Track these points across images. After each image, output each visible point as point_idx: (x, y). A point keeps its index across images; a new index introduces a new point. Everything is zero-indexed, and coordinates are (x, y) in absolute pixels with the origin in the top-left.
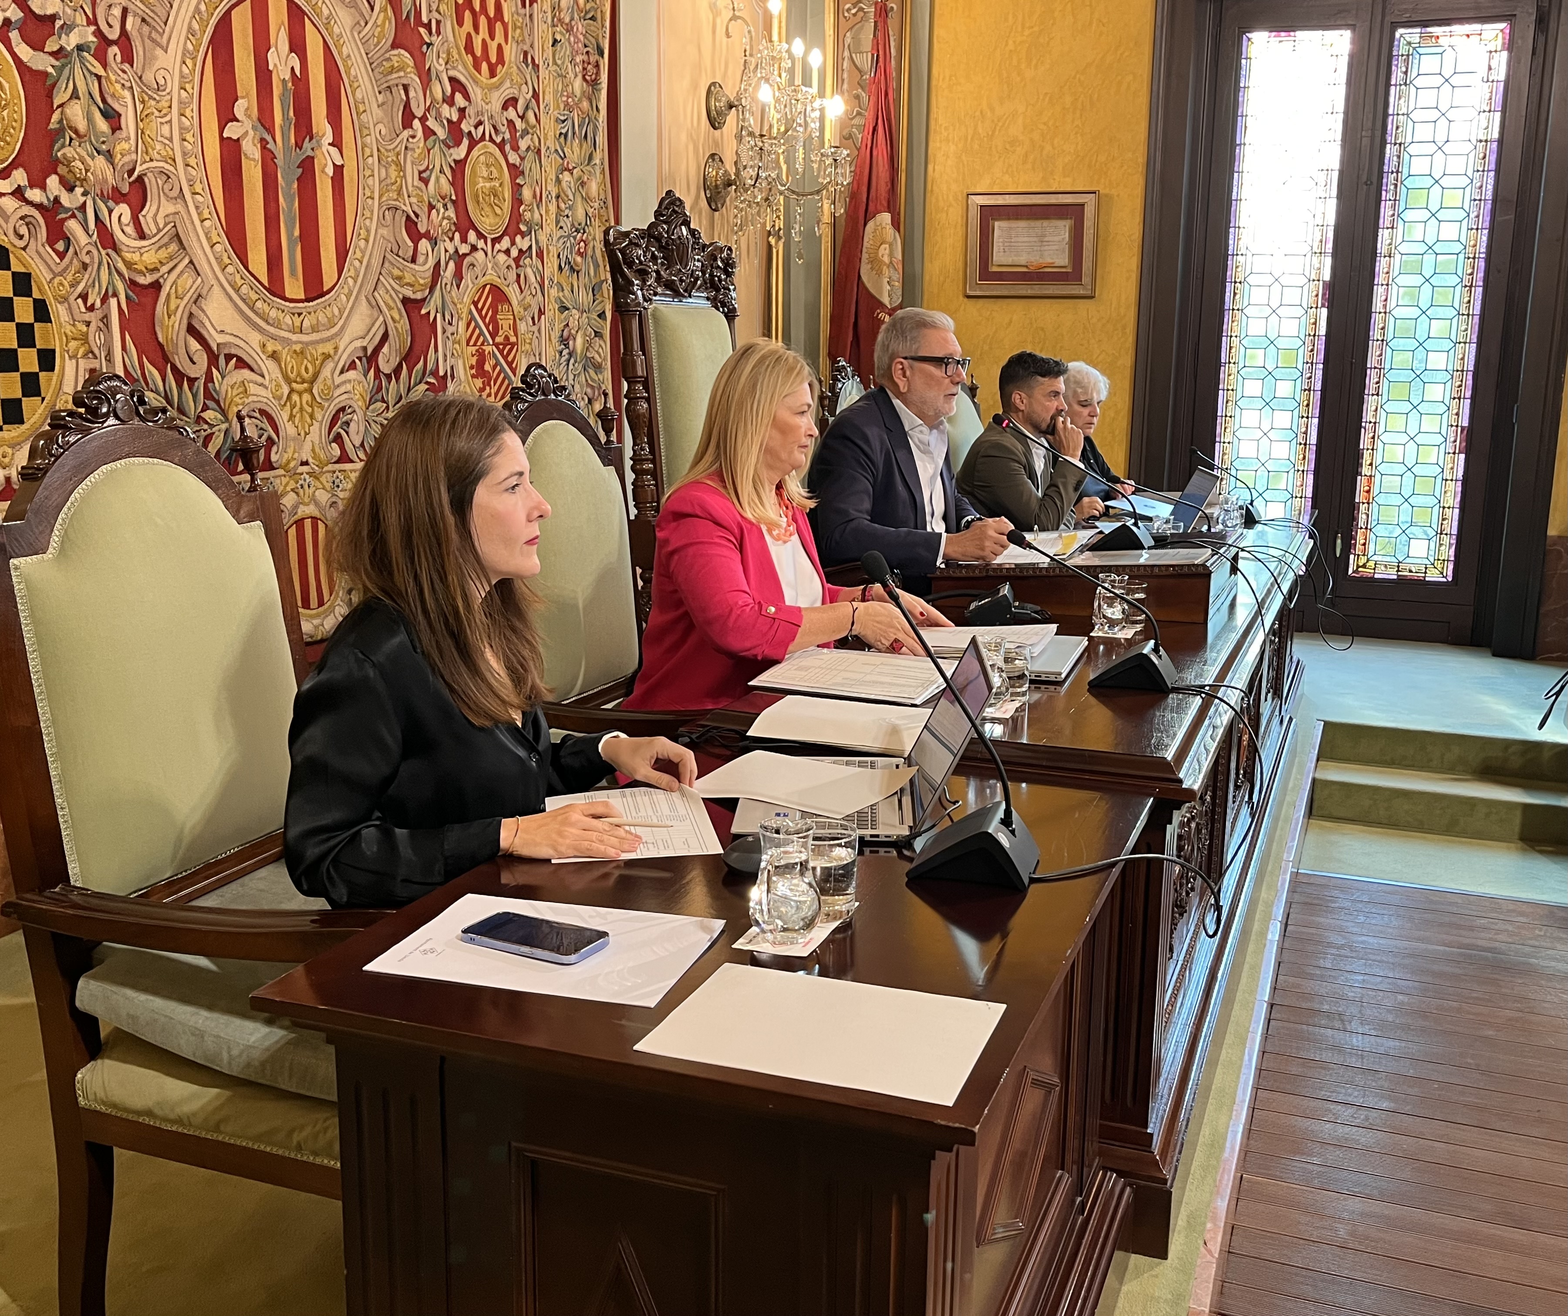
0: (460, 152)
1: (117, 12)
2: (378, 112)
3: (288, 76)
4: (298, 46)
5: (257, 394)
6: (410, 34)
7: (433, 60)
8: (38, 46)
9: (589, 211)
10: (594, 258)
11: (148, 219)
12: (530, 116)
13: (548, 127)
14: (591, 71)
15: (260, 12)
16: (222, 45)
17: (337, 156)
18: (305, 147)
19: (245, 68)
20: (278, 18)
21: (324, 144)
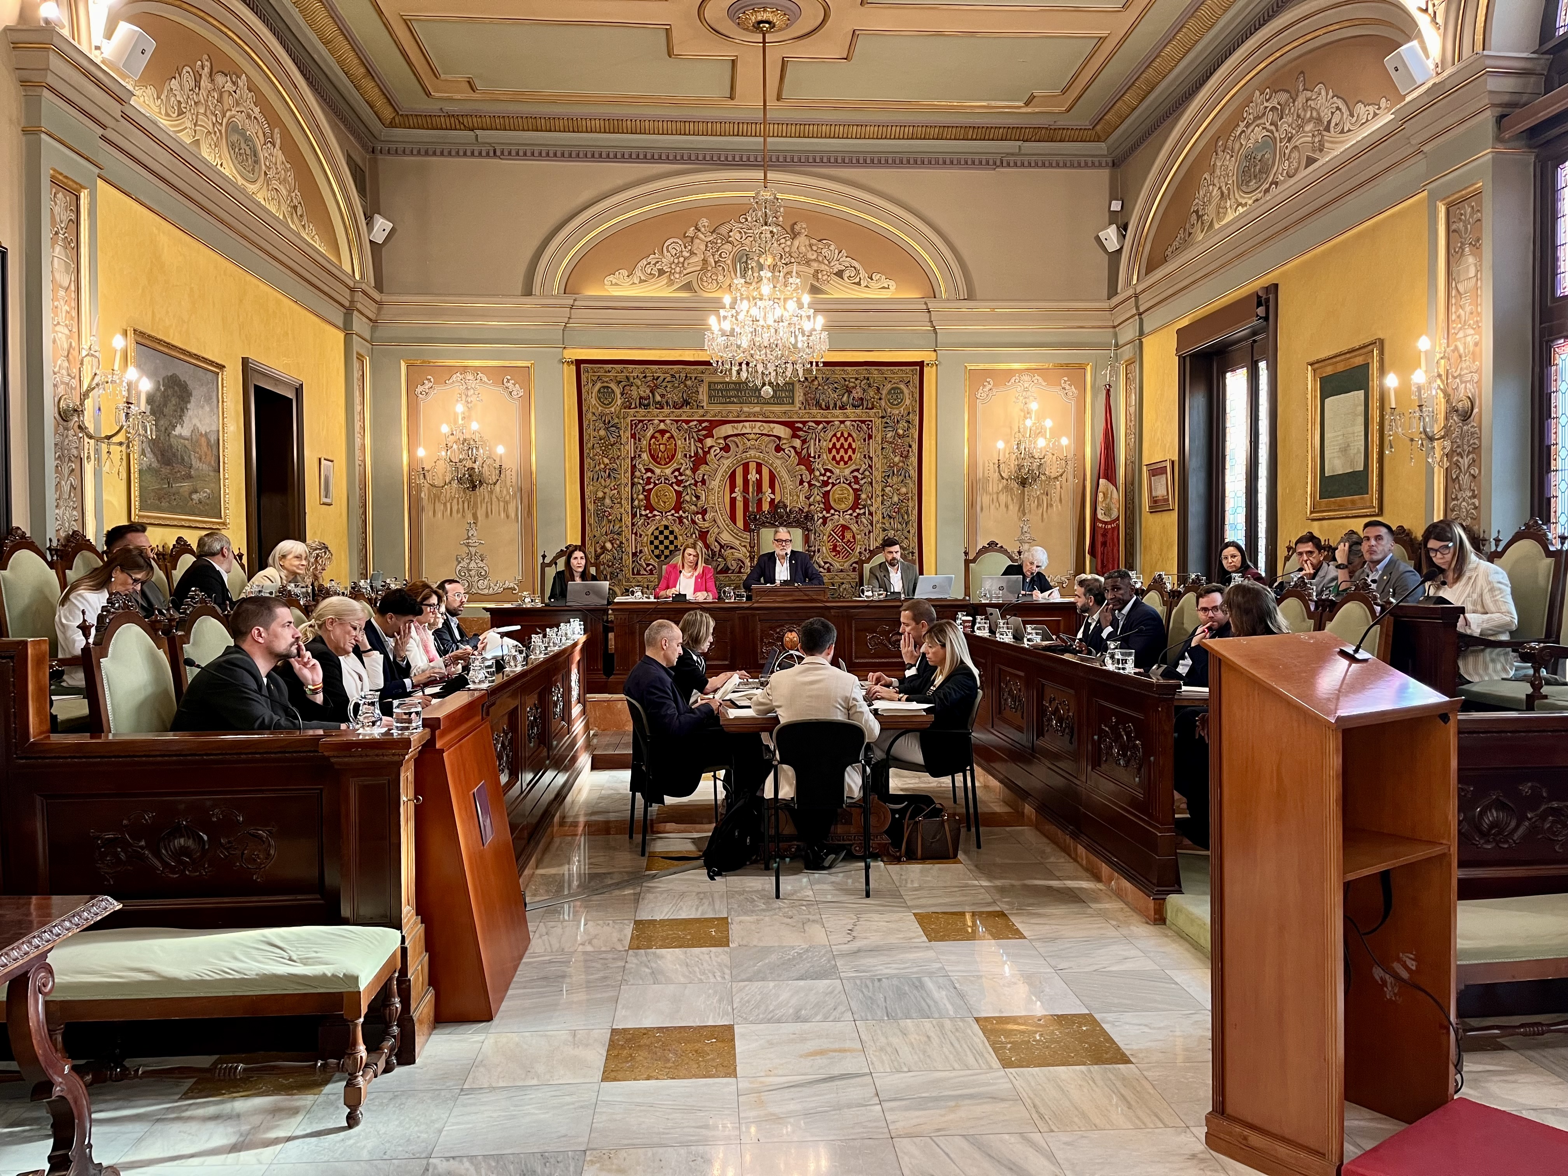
0: (829, 488)
1: (701, 475)
2: (790, 483)
3: (754, 479)
4: (759, 471)
5: (737, 555)
6: (805, 461)
7: (816, 466)
8: (679, 486)
9: (902, 498)
10: (907, 513)
11: (707, 517)
12: (867, 473)
13: (877, 475)
14: (905, 453)
15: (746, 467)
16: (733, 476)
17: (773, 496)
18: (760, 496)
19: (739, 481)
20: (752, 467)
21: (767, 494)
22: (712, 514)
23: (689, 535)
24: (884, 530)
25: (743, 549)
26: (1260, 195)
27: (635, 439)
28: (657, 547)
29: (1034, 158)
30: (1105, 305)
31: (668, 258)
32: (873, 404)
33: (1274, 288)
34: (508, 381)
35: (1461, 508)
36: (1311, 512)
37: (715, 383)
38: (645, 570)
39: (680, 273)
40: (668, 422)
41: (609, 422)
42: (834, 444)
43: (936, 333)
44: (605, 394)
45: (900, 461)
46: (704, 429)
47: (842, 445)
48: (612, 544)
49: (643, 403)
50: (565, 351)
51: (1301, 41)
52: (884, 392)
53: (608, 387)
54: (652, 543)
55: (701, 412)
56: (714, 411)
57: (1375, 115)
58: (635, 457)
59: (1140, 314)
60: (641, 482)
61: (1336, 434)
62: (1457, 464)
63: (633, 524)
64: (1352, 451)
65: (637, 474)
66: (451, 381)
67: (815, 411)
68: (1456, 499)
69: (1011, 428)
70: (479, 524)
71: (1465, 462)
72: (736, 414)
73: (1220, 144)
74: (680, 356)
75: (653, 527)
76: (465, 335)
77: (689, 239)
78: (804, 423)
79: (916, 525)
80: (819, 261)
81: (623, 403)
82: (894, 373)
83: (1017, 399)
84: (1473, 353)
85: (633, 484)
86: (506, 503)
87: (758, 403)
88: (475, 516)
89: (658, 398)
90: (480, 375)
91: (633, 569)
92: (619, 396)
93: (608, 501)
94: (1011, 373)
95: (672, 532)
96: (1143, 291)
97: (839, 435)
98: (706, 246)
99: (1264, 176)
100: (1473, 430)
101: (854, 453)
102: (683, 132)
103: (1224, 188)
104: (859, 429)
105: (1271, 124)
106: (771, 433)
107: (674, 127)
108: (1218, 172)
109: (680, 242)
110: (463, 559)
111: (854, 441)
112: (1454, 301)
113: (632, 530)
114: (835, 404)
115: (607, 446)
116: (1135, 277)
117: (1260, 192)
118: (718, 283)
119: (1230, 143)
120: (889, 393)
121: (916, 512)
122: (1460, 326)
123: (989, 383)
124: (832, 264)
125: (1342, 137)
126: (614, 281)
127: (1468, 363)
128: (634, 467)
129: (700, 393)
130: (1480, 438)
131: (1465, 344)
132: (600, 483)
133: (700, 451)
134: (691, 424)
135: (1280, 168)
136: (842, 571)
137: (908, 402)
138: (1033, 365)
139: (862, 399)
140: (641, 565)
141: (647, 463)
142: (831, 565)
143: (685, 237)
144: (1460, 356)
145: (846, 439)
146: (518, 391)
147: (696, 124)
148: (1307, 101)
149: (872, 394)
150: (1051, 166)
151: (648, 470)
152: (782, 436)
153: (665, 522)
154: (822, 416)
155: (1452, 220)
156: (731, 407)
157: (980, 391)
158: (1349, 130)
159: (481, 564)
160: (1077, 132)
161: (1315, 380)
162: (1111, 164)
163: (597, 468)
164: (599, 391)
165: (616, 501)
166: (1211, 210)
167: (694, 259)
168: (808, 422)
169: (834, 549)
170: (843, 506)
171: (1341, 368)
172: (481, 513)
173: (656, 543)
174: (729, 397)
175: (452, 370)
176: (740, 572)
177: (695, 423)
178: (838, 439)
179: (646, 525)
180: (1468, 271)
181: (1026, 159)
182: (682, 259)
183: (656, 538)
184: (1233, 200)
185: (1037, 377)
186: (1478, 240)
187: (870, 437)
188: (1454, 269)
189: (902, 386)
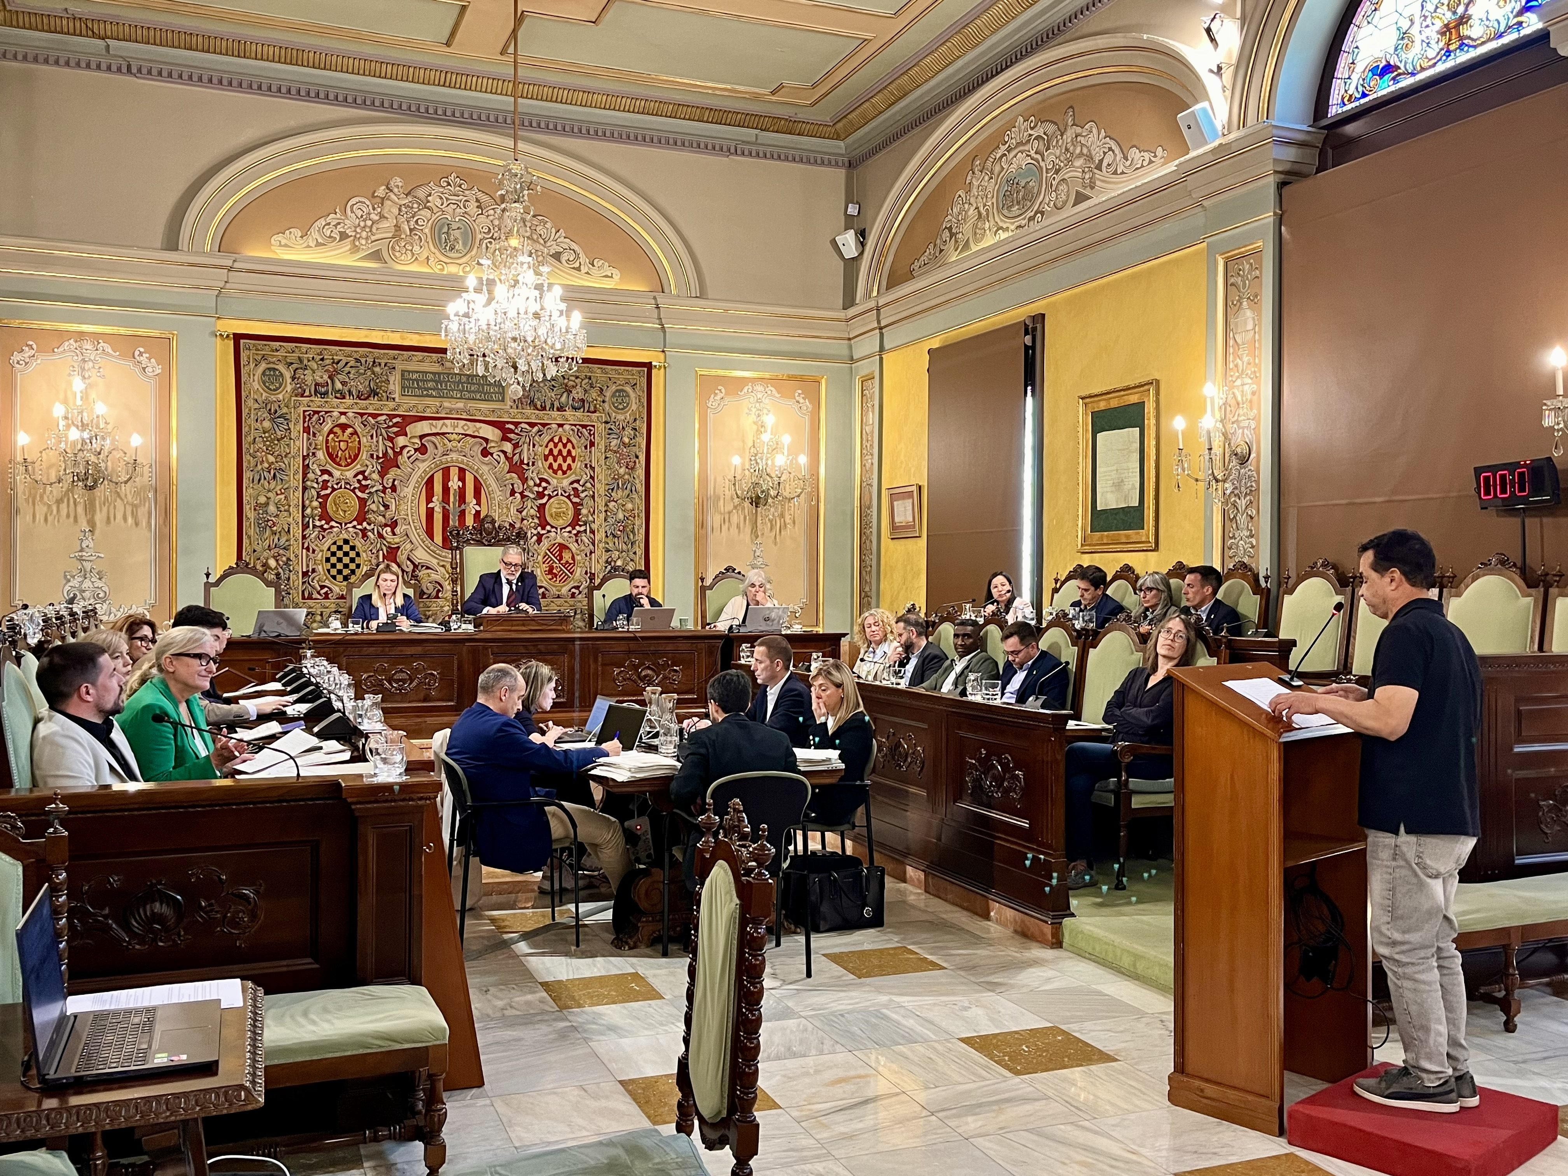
0: (544, 501)
1: (391, 480)
2: (499, 493)
3: (456, 487)
4: (462, 478)
5: (434, 577)
6: (517, 468)
7: (529, 474)
8: (363, 492)
9: (627, 515)
10: (633, 532)
11: (397, 530)
12: (588, 485)
13: (601, 488)
14: (631, 464)
15: (446, 472)
16: (430, 482)
17: (478, 508)
18: (463, 507)
19: (438, 488)
20: (454, 473)
21: (471, 505)
22: (404, 527)
23: (374, 551)
24: (608, 551)
25: (442, 569)
26: (1023, 222)
27: (309, 433)
28: (333, 566)
29: (769, 149)
30: (842, 315)
31: (351, 220)
32: (595, 407)
33: (1040, 318)
34: (141, 354)
35: (1238, 546)
36: (1082, 545)
37: (409, 372)
38: (319, 593)
39: (367, 238)
40: (350, 415)
41: (276, 412)
42: (551, 450)
43: (664, 332)
44: (271, 378)
45: (625, 473)
46: (395, 425)
47: (560, 451)
48: (277, 561)
49: (320, 391)
50: (220, 322)
51: (1074, 76)
52: (608, 394)
53: (274, 370)
54: (328, 560)
55: (391, 404)
56: (408, 405)
57: (1151, 162)
58: (308, 455)
59: (881, 328)
60: (316, 485)
61: (1110, 469)
62: (1234, 505)
63: (304, 537)
64: (1127, 487)
65: (311, 476)
66: (61, 349)
67: (529, 411)
68: (1234, 537)
69: (743, 441)
70: (97, 532)
71: (1242, 503)
72: (434, 410)
73: (978, 163)
74: (366, 337)
75: (330, 542)
76: (84, 293)
77: (379, 200)
78: (516, 424)
79: (643, 545)
80: (533, 239)
81: (294, 390)
82: (619, 374)
83: (750, 410)
84: (1251, 401)
85: (305, 489)
86: (135, 507)
87: (461, 398)
88: (92, 523)
89: (339, 386)
90: (102, 344)
91: (303, 592)
92: (289, 380)
93: (272, 509)
94: (744, 381)
95: (353, 548)
96: (886, 305)
97: (556, 440)
98: (400, 210)
99: (1029, 204)
100: (1250, 473)
101: (574, 461)
102: (378, 74)
103: (981, 209)
104: (580, 435)
105: (1036, 153)
106: (476, 434)
107: (367, 67)
108: (974, 191)
109: (368, 203)
110: (73, 577)
111: (574, 448)
112: (1231, 350)
113: (303, 544)
114: (552, 405)
115: (272, 442)
116: (876, 288)
117: (1024, 219)
118: (413, 254)
119: (989, 163)
120: (613, 395)
121: (643, 531)
122: (1237, 374)
123: (720, 390)
124: (548, 244)
125: (1115, 178)
126: (283, 242)
127: (1245, 410)
128: (306, 467)
129: (391, 382)
130: (1258, 482)
131: (1243, 392)
132: (263, 486)
133: (390, 451)
134: (379, 418)
135: (1046, 200)
136: (559, 597)
137: (634, 407)
138: (767, 375)
139: (583, 401)
140: (313, 587)
141: (323, 462)
142: (546, 589)
143: (373, 197)
144: (1238, 404)
145: (565, 446)
146: (154, 368)
147: (395, 68)
148: (1076, 137)
149: (594, 395)
150: (787, 159)
151: (324, 472)
152: (490, 437)
153: (346, 537)
154: (537, 417)
155: (1229, 275)
156: (429, 401)
157: (711, 399)
158: (1123, 173)
159: (99, 584)
160: (817, 127)
161: (1086, 414)
162: (847, 164)
163: (259, 467)
164: (264, 374)
165: (282, 509)
166: (967, 229)
167: (384, 224)
168: (521, 423)
169: (550, 571)
170: (561, 521)
171: (1114, 403)
172: (99, 517)
173: (333, 560)
174: (427, 389)
175: (63, 336)
176: (437, 597)
177: (384, 417)
178: (556, 445)
179: (321, 538)
180: (1246, 324)
181: (761, 149)
182: (369, 223)
183: (333, 554)
184: (992, 223)
185: (770, 388)
186: (1256, 296)
187: (592, 444)
188: (1232, 320)
189: (628, 389)
